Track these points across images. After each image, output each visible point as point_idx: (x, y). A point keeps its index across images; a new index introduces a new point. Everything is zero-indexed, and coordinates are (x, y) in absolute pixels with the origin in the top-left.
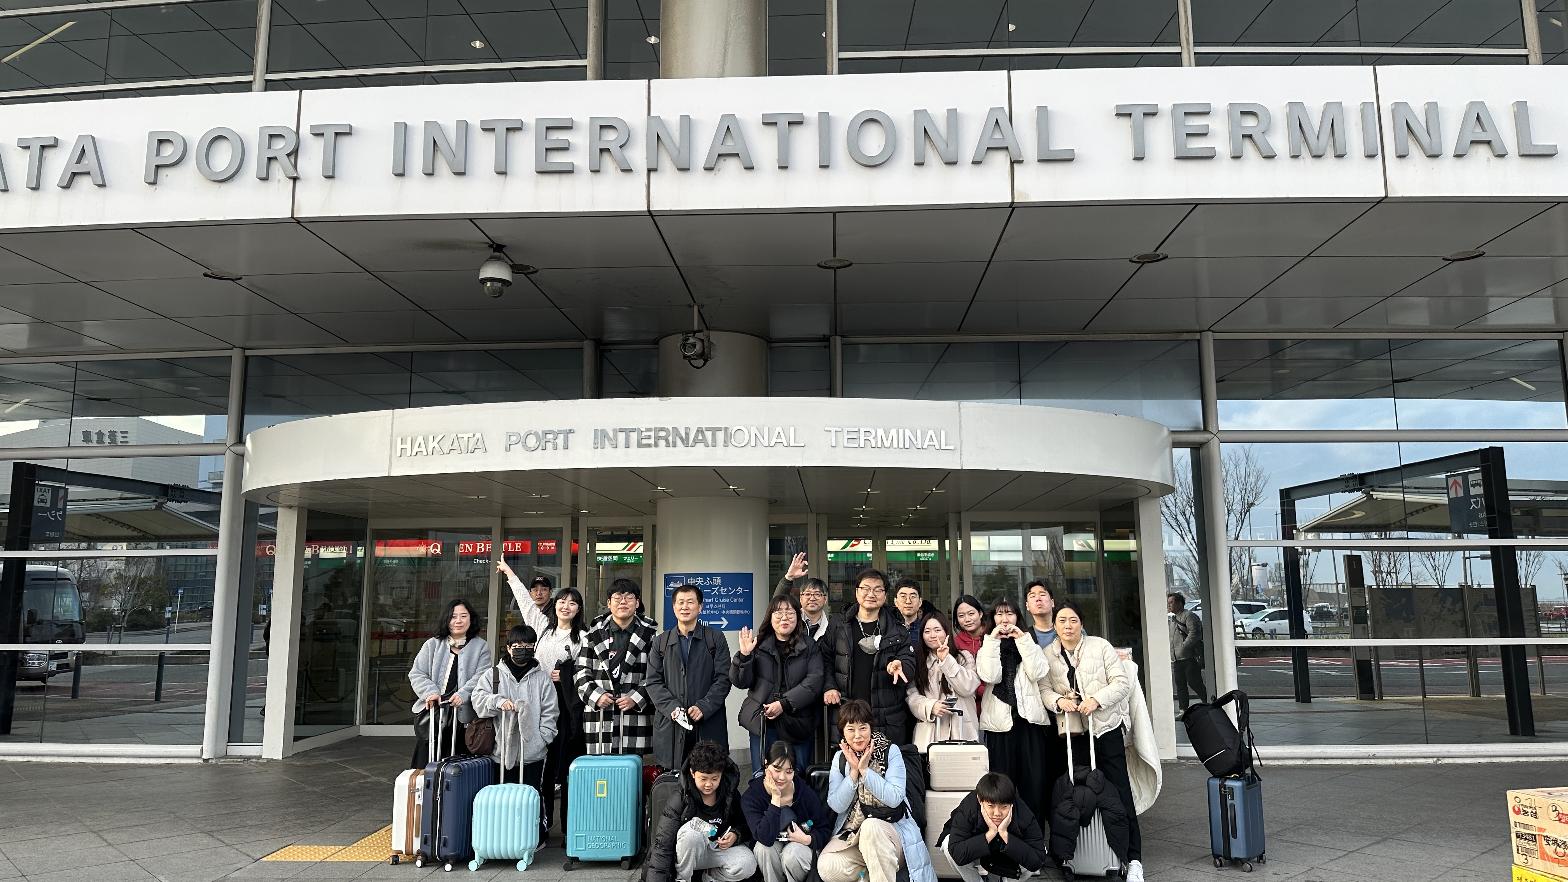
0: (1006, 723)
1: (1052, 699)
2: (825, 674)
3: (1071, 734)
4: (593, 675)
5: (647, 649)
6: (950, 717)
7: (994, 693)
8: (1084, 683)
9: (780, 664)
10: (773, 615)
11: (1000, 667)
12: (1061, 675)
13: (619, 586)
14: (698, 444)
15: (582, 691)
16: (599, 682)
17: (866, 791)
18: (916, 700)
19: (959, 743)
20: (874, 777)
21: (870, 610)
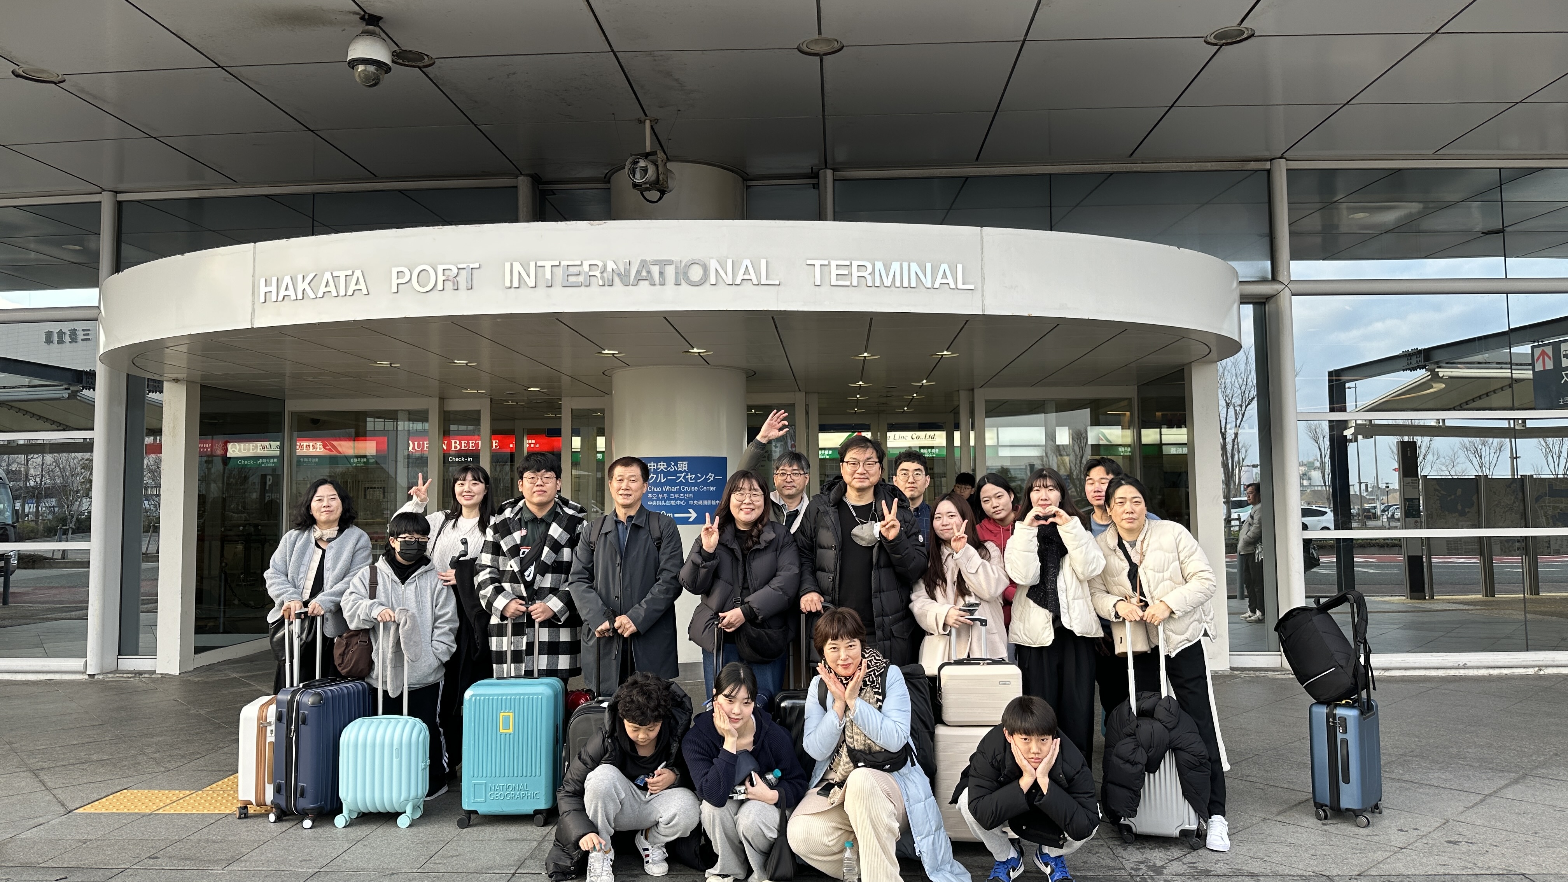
0: (1045, 636)
1: (1107, 605)
2: (801, 574)
3: (1133, 652)
4: (498, 578)
5: (572, 543)
6: (969, 627)
7: (1028, 595)
8: (1152, 586)
9: (741, 559)
10: (733, 496)
11: (1038, 564)
12: (1118, 575)
13: (532, 462)
14: (641, 283)
15: (484, 597)
16: (507, 586)
17: (856, 730)
18: (923, 606)
19: (982, 662)
20: (867, 710)
21: (860, 490)
